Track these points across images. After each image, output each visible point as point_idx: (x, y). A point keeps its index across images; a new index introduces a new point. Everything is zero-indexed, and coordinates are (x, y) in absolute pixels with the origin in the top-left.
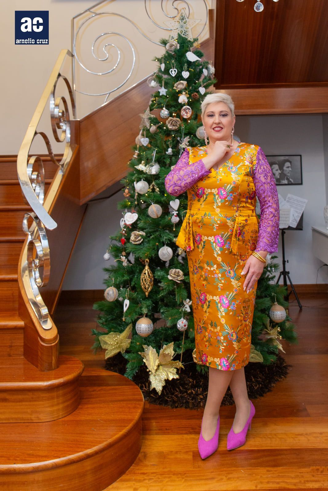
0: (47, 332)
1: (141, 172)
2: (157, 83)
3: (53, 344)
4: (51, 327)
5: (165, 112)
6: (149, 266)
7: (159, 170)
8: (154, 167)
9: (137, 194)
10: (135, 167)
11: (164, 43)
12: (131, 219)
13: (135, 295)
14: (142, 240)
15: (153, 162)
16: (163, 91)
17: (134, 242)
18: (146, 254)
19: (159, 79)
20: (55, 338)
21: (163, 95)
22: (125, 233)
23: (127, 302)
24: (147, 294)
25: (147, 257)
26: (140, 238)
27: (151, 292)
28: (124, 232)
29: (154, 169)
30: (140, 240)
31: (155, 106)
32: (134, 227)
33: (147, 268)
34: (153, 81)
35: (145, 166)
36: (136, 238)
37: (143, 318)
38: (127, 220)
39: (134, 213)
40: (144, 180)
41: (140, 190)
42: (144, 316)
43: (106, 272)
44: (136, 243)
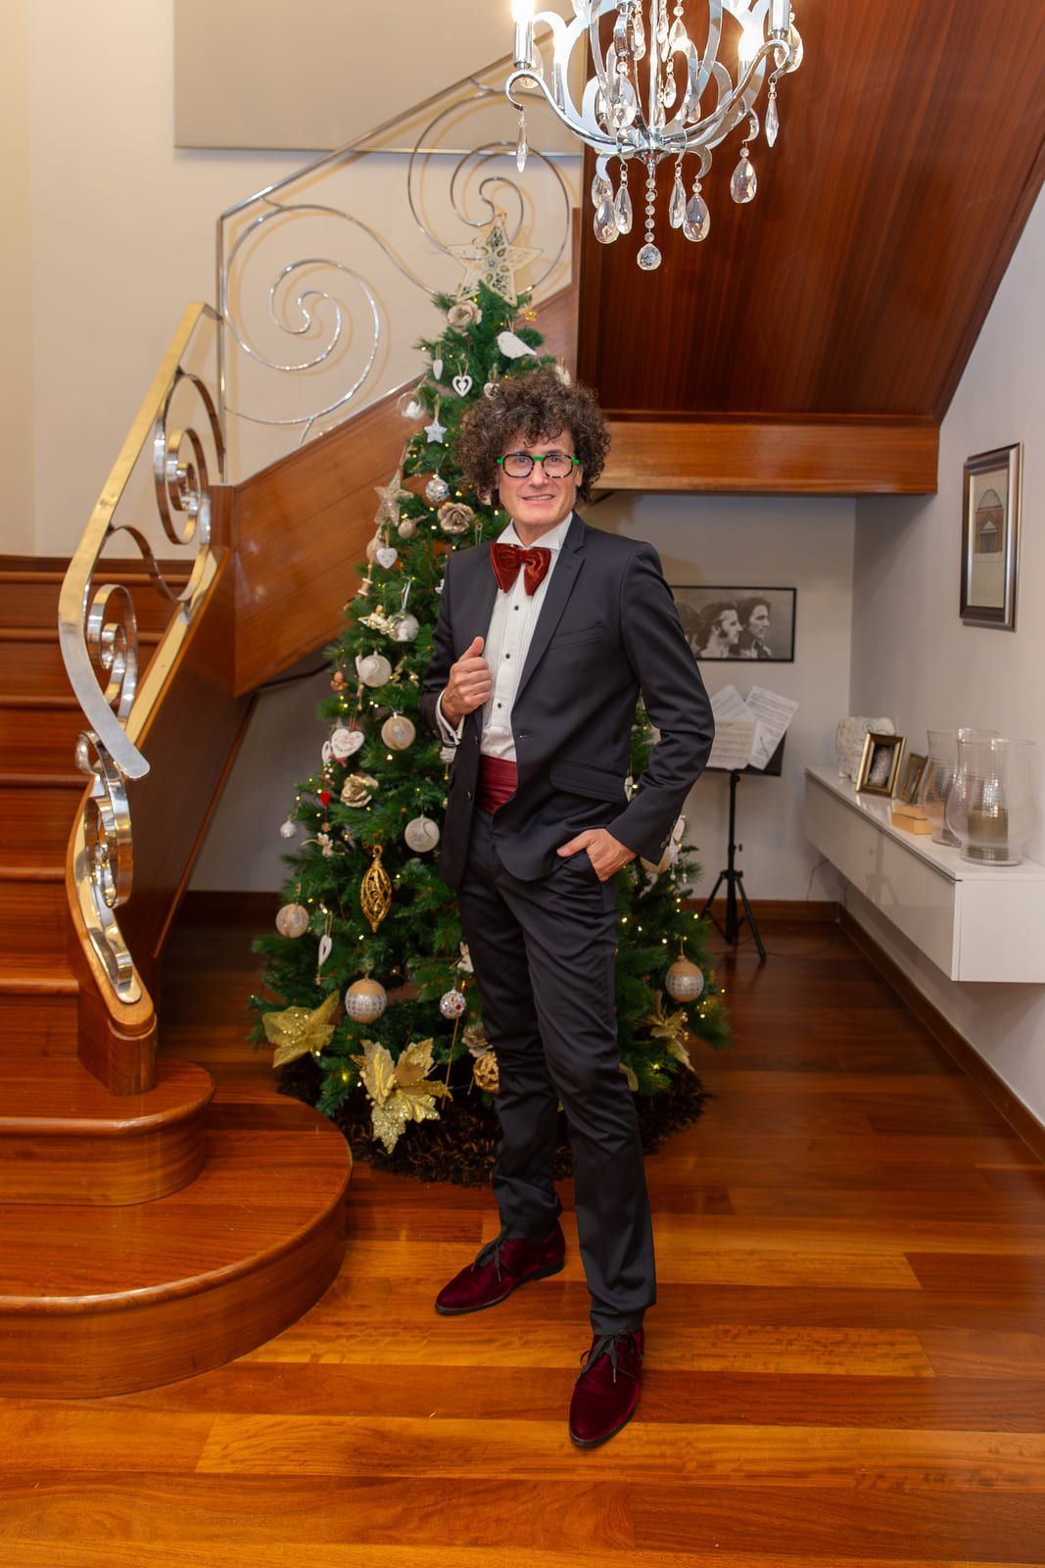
0: (129, 1009)
1: (376, 633)
2: (422, 408)
3: (142, 1037)
4: (137, 999)
5: (436, 487)
6: (383, 860)
7: (417, 631)
8: (403, 624)
9: (361, 687)
10: (360, 619)
11: (445, 303)
12: (348, 746)
13: (347, 926)
14: (369, 798)
15: (402, 611)
16: (435, 432)
17: (350, 801)
18: (376, 835)
19: (427, 397)
20: (147, 1023)
21: (435, 443)
22: (331, 778)
23: (326, 942)
24: (375, 925)
25: (377, 840)
26: (364, 793)
27: (381, 923)
28: (328, 776)
29: (404, 629)
30: (364, 798)
31: (418, 465)
32: (353, 764)
33: (377, 864)
34: (413, 404)
35: (386, 618)
36: (355, 793)
37: (363, 980)
38: (337, 746)
39: (355, 730)
40: (379, 654)
41: (370, 678)
42: (366, 976)
43: (288, 865)
44: (355, 805)
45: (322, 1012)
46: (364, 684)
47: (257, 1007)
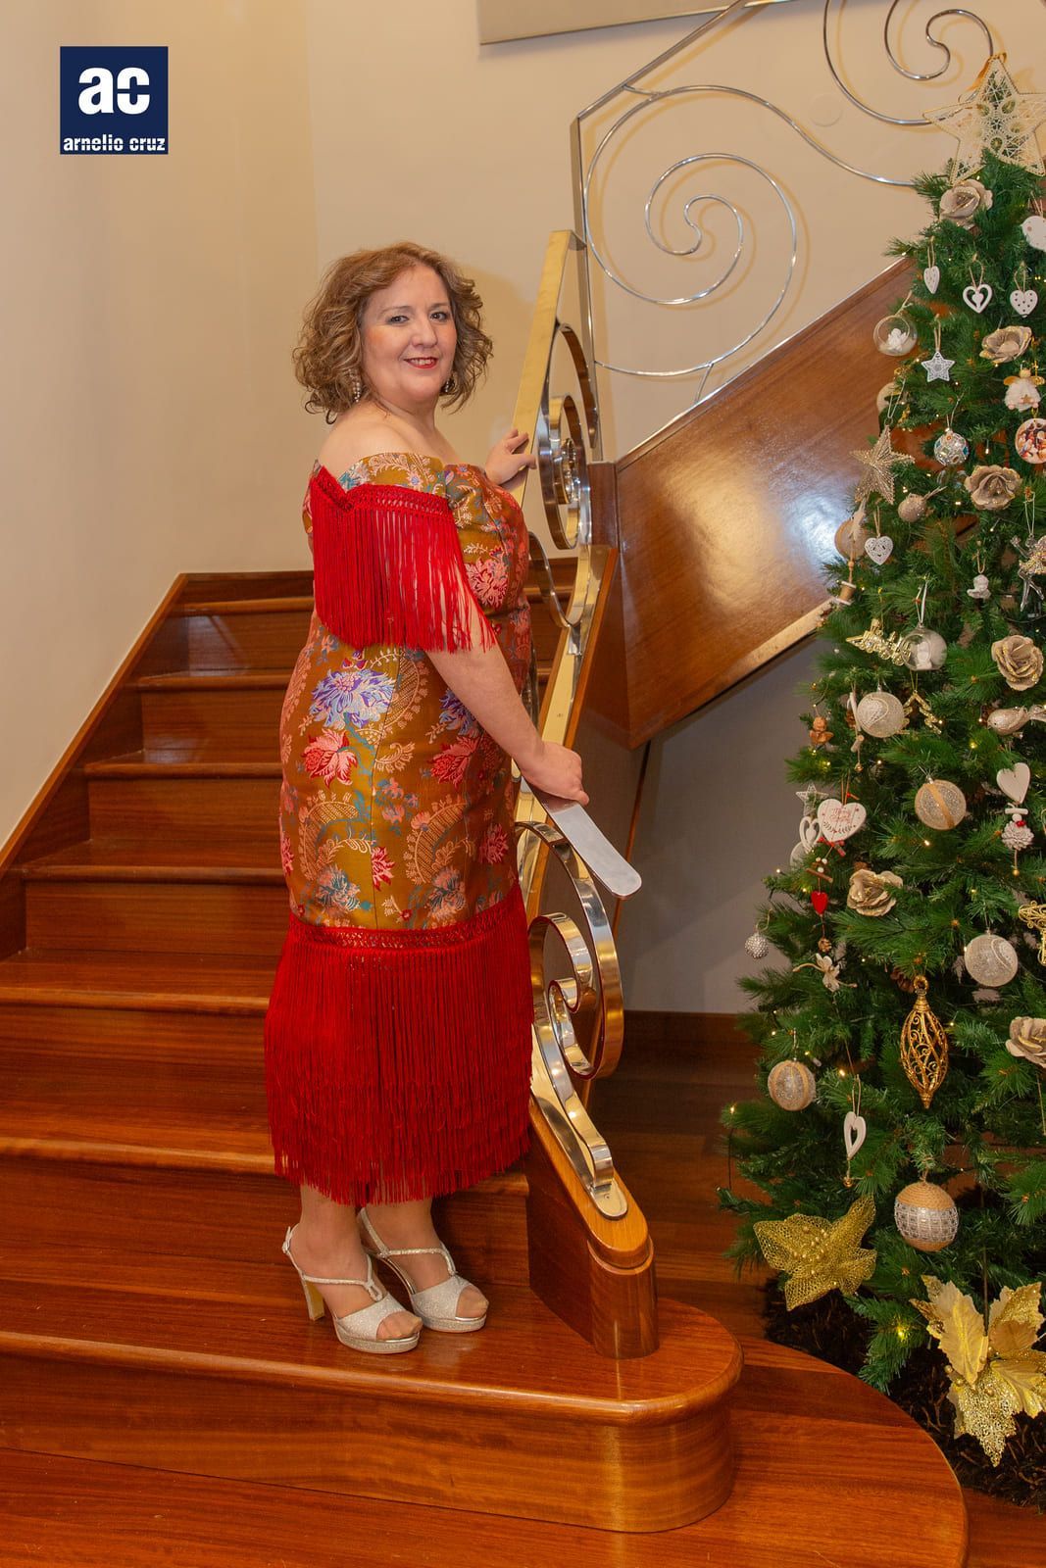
0: (616, 1225)
1: (871, 659)
2: (911, 335)
3: (638, 1271)
4: (622, 1213)
5: (951, 446)
6: (929, 998)
7: (945, 655)
8: (923, 645)
9: (860, 738)
10: (848, 640)
11: (933, 189)
12: (844, 824)
13: (881, 1097)
14: (893, 903)
15: (920, 626)
16: (938, 368)
17: (864, 908)
18: (917, 960)
19: (919, 322)
20: (642, 1252)
21: (939, 382)
22: (825, 873)
23: (855, 1122)
24: (926, 1098)
25: (920, 969)
26: (884, 896)
27: (936, 1093)
28: (821, 870)
29: (927, 653)
30: (884, 903)
31: (904, 416)
32: (857, 850)
33: (921, 1005)
34: (896, 331)
35: (885, 637)
36: (870, 896)
37: (919, 1184)
38: (827, 825)
39: (850, 800)
40: (884, 690)
41: (876, 725)
42: (924, 1178)
43: (749, 994)
44: (869, 913)
45: (847, 1226)
46: (863, 733)
47: (731, 1207)
